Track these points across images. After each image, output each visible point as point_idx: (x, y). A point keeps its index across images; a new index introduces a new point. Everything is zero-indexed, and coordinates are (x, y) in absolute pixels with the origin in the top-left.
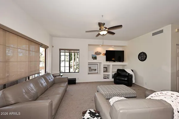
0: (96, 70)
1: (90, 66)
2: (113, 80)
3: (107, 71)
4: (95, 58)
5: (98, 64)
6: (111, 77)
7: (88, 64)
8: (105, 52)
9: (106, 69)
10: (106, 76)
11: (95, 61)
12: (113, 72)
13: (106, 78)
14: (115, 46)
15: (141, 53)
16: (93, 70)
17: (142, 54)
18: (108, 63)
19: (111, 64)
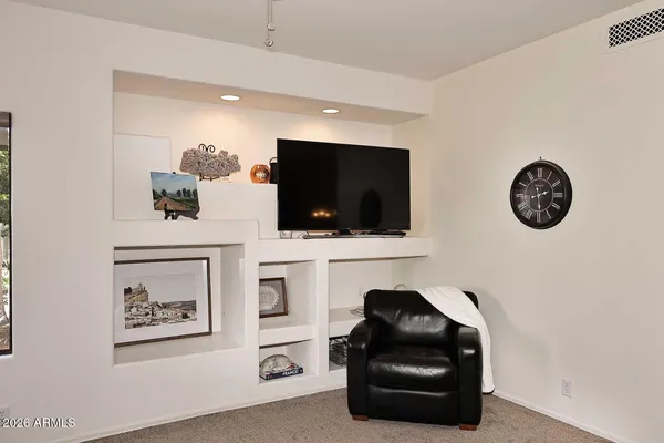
0: (192, 306)
1: (135, 276)
2: (339, 378)
3: (285, 313)
4: (181, 204)
5: (215, 254)
6: (318, 356)
7: (110, 256)
8: (269, 155)
9: (279, 298)
10: (283, 350)
11: (181, 231)
12: (333, 315)
13: (280, 375)
14: (348, 112)
15: (533, 168)
16: (169, 313)
17: (535, 173)
18: (298, 246)
19: (318, 249)
